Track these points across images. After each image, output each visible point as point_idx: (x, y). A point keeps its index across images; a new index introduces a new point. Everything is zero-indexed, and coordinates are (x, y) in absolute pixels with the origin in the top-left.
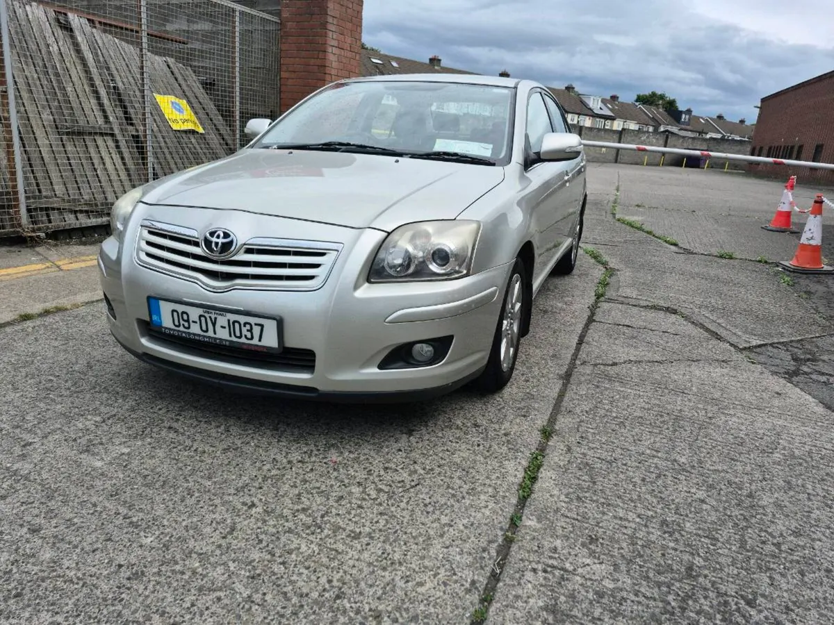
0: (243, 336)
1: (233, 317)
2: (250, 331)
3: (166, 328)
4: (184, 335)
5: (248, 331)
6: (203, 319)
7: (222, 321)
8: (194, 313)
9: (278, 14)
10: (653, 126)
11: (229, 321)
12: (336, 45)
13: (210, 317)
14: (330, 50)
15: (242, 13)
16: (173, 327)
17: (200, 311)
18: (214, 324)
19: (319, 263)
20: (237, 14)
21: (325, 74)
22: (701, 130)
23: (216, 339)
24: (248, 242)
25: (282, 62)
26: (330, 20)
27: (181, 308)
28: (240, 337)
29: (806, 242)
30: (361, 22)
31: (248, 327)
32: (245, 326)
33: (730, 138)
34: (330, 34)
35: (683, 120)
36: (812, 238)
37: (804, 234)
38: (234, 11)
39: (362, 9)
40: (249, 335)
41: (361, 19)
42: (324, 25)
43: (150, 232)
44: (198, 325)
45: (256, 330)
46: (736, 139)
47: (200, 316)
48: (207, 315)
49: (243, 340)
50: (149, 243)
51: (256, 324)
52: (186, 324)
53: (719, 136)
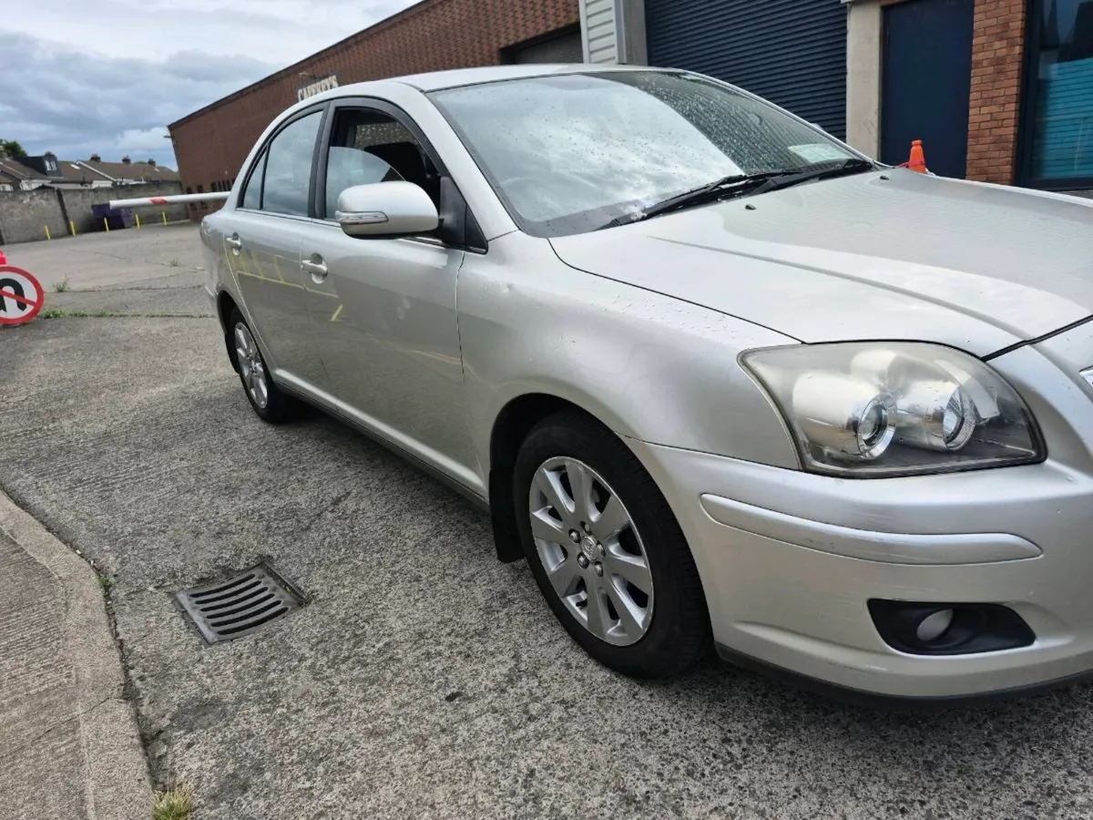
10: (10, 184)
22: (82, 180)
33: (123, 184)
35: (48, 169)
46: (131, 183)
53: (108, 184)
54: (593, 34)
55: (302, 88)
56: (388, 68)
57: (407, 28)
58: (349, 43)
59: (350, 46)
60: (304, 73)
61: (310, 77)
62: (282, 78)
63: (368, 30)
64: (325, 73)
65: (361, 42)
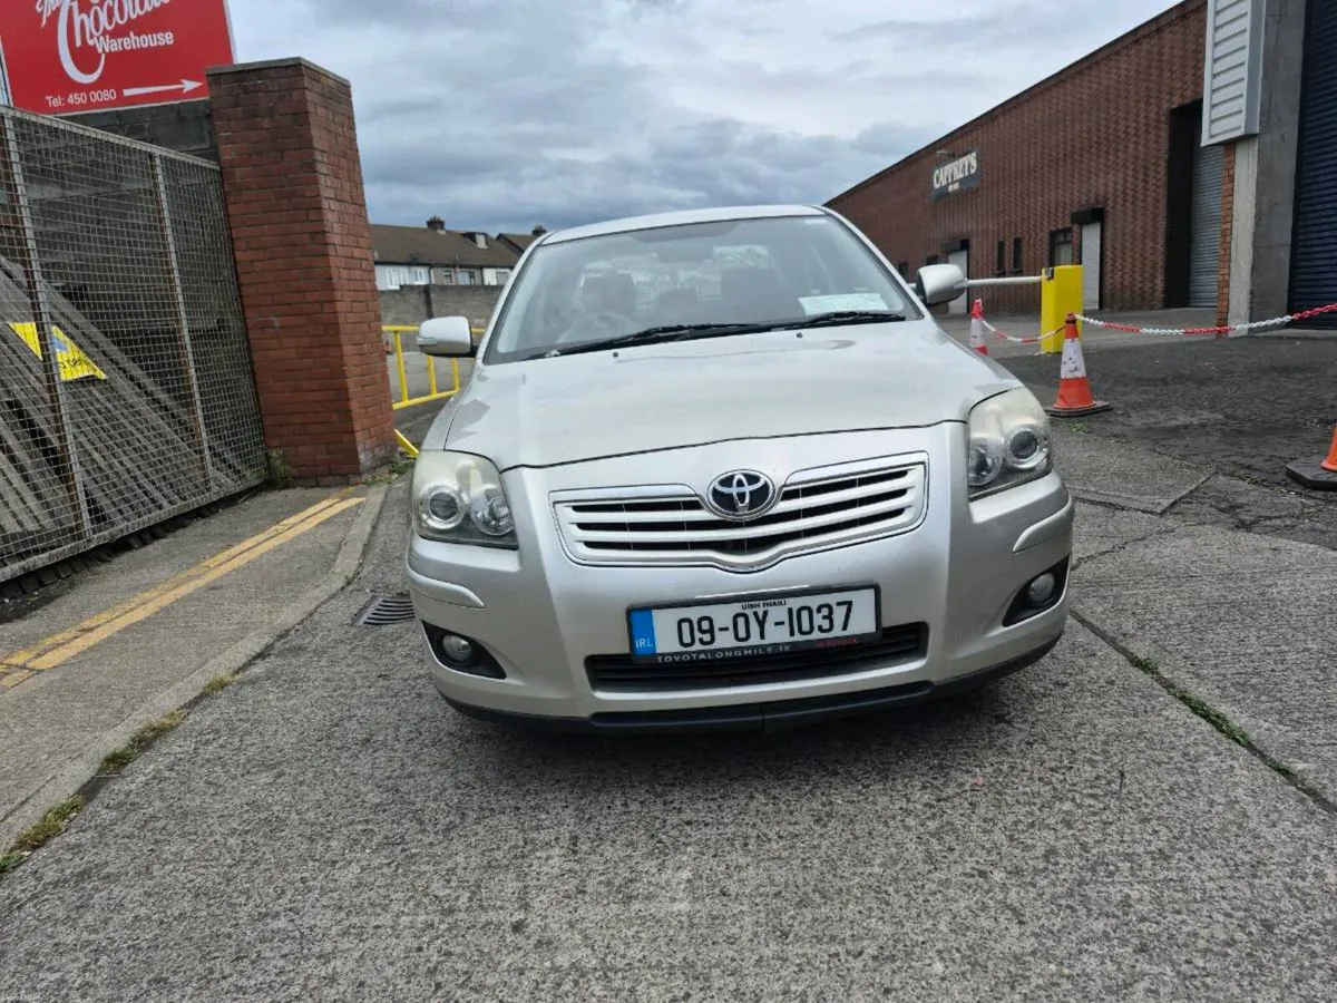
0: (816, 628)
1: (795, 603)
2: (829, 617)
3: (663, 655)
4: (702, 656)
5: (824, 617)
6: (741, 621)
7: (778, 613)
8: (722, 615)
9: (213, 154)
11: (790, 610)
12: (332, 195)
13: (756, 614)
14: (325, 204)
15: (164, 159)
16: (682, 649)
17: (737, 608)
18: (761, 624)
19: (901, 488)
20: (158, 161)
21: (326, 244)
23: (764, 647)
24: (788, 482)
25: (234, 236)
26: (318, 156)
27: (694, 613)
28: (811, 632)
29: (1069, 376)
30: (358, 156)
31: (825, 611)
32: (819, 610)
34: (322, 179)
36: (1076, 369)
37: (1062, 366)
38: (151, 156)
39: (355, 135)
40: (826, 624)
41: (357, 151)
42: (310, 167)
43: (576, 509)
44: (731, 633)
45: (839, 614)
47: (736, 617)
48: (749, 612)
49: (816, 635)
50: (583, 526)
51: (839, 604)
52: (707, 637)
54: (1217, 113)
55: (939, 169)
56: (1033, 140)
57: (1062, 91)
58: (996, 113)
59: (997, 117)
60: (942, 151)
61: (949, 155)
62: (921, 158)
63: (1017, 96)
64: (965, 150)
65: (1010, 111)
